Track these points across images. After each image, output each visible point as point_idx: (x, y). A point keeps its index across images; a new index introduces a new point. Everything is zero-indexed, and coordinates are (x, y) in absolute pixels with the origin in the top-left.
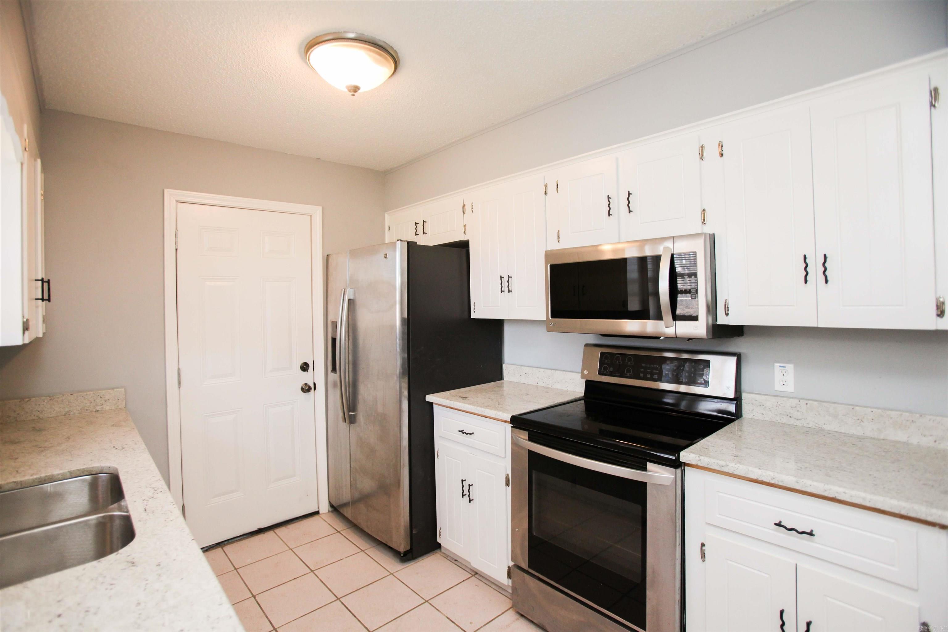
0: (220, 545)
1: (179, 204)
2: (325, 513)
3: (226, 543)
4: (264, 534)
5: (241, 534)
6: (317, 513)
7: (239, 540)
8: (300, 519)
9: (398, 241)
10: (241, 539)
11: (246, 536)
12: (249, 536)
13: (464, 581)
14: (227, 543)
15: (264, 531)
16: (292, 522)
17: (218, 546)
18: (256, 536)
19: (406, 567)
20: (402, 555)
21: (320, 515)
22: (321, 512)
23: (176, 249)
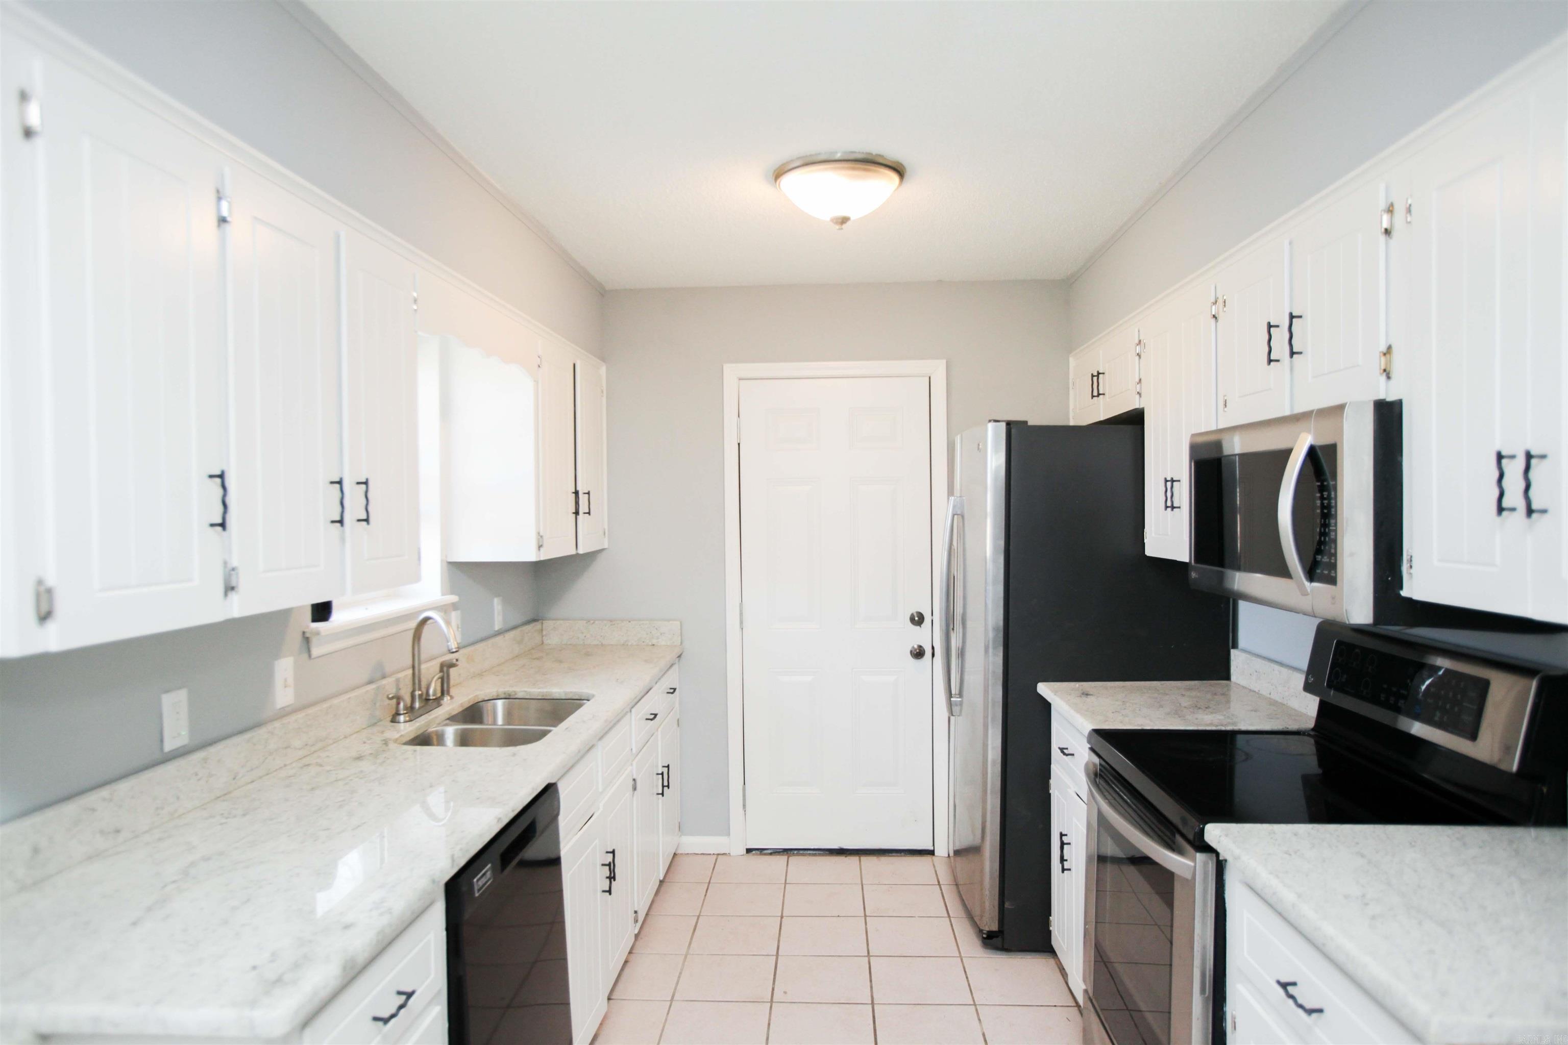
0: (787, 853)
1: (742, 382)
2: (942, 857)
3: (795, 852)
4: (846, 857)
5: (816, 847)
6: (931, 853)
7: (813, 854)
8: (902, 854)
9: (990, 421)
10: (815, 854)
11: (822, 853)
12: (827, 854)
13: (1055, 1006)
14: (797, 853)
15: (848, 853)
16: (890, 854)
17: (785, 853)
18: (835, 856)
19: (988, 957)
20: (985, 936)
21: (934, 857)
22: (936, 854)
23: (739, 444)
